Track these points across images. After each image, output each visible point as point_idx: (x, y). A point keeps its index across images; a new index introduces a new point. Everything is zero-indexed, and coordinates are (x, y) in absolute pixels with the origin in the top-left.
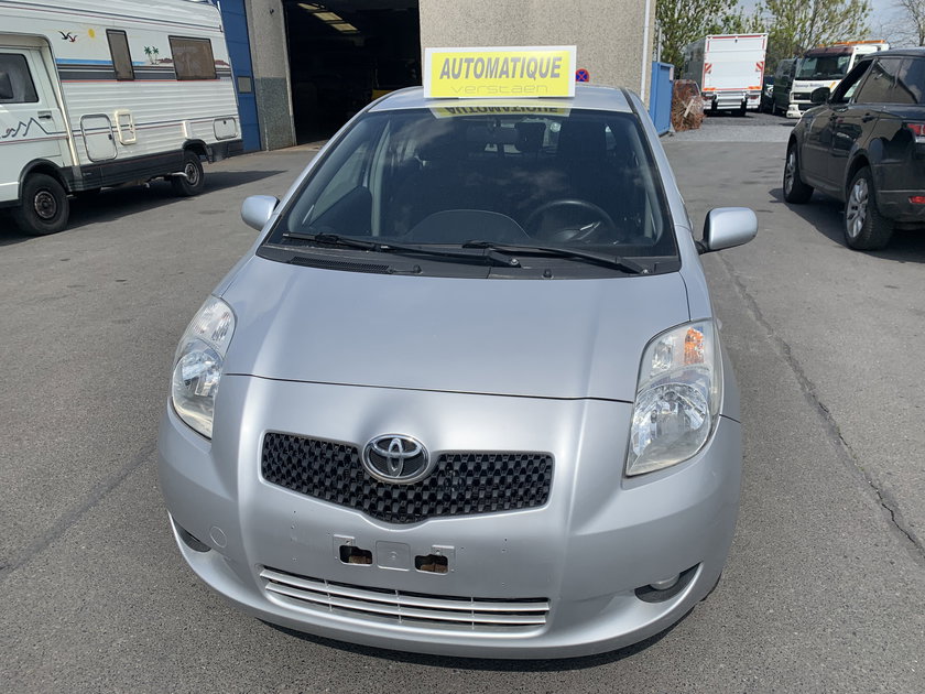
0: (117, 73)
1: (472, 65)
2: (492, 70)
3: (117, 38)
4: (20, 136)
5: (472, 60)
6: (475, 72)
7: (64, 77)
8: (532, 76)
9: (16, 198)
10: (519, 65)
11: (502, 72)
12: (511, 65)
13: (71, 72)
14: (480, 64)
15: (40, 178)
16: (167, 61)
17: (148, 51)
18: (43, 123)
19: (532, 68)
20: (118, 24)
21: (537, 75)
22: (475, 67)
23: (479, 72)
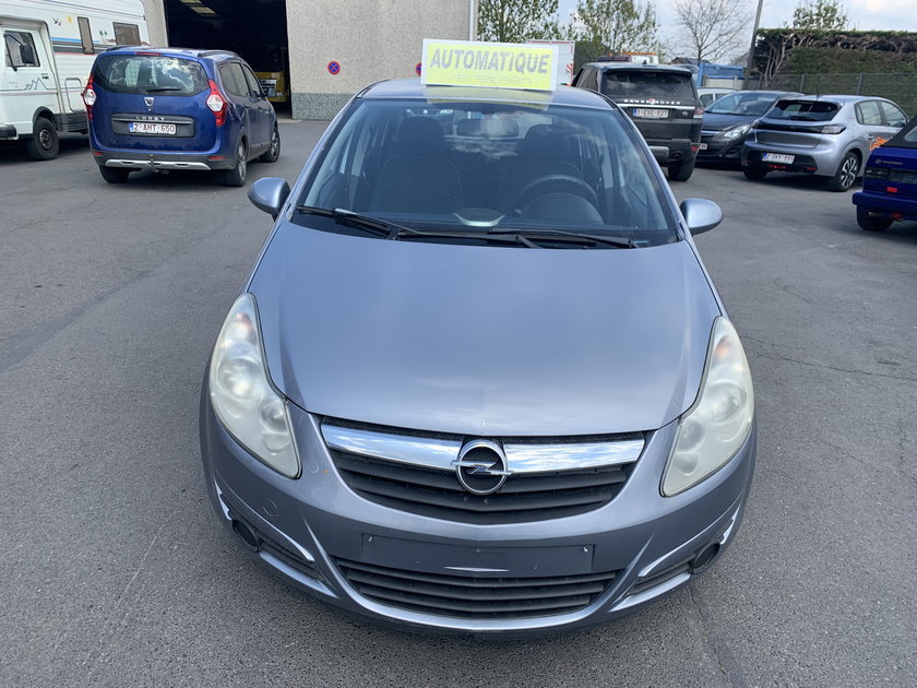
0: (84, 48)
1: (462, 56)
2: (480, 62)
3: (84, 23)
4: (32, 90)
5: (462, 52)
6: (465, 63)
7: (56, 50)
8: (520, 69)
9: (31, 132)
10: (508, 59)
11: (492, 65)
12: (500, 59)
13: (60, 47)
14: (470, 56)
15: (44, 120)
16: (112, 41)
17: (101, 33)
18: (45, 81)
19: (520, 62)
20: (84, 14)
21: (525, 69)
22: (465, 58)
23: (468, 63)
